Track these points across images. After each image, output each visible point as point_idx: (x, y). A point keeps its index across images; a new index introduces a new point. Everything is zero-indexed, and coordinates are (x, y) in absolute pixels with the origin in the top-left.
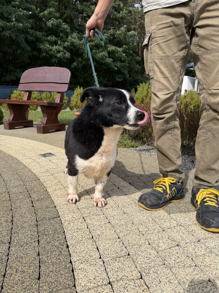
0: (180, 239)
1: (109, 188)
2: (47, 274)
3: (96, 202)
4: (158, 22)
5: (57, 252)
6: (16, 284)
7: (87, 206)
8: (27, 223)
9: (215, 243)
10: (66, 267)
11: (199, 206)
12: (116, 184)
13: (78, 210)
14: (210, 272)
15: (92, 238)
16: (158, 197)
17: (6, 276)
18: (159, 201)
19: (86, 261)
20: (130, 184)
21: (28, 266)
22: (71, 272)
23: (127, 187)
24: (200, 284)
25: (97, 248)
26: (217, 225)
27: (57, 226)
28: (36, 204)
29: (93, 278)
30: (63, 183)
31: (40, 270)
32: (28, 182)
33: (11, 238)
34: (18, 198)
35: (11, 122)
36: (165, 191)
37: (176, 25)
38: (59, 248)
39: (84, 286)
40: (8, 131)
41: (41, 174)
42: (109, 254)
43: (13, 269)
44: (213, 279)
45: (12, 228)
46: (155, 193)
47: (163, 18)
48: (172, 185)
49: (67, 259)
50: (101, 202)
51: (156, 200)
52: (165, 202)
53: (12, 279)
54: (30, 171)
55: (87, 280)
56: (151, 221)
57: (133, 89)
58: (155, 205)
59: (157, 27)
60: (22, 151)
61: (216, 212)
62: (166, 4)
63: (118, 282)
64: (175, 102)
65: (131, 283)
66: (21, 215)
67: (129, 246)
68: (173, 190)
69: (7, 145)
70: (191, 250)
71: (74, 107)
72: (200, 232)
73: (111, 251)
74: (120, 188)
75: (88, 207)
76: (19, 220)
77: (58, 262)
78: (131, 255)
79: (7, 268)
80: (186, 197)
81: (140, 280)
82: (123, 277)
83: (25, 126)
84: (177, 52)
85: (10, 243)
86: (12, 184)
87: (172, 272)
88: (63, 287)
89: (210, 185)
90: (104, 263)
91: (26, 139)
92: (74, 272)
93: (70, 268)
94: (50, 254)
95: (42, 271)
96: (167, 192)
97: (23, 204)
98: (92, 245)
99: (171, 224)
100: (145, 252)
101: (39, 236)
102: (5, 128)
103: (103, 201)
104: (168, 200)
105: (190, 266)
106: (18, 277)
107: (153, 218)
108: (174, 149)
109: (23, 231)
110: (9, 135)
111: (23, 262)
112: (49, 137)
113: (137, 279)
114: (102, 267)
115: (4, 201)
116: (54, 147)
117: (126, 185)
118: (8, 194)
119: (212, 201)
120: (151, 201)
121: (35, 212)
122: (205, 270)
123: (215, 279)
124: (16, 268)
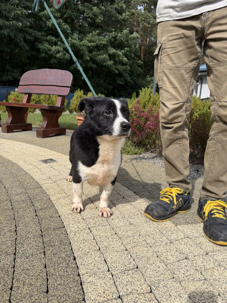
0: (188, 252)
1: (114, 198)
2: (55, 287)
3: (101, 212)
4: (169, 33)
5: (64, 265)
6: (24, 298)
7: (92, 216)
8: (32, 233)
9: (224, 256)
10: (75, 280)
11: (206, 218)
12: (121, 193)
13: (84, 220)
14: (219, 286)
15: (99, 250)
16: (164, 208)
17: (13, 290)
18: (166, 212)
19: (94, 273)
20: (135, 193)
21: (35, 278)
22: (80, 285)
23: (132, 196)
24: (210, 298)
25: (105, 260)
26: (225, 238)
27: (63, 237)
28: (40, 213)
29: (102, 291)
30: (66, 191)
31: (48, 283)
32: (31, 189)
33: (16, 249)
34: (20, 207)
35: (9, 125)
36: (172, 202)
37: (187, 37)
38: (66, 260)
39: (94, 300)
40: (6, 134)
41: (42, 181)
42: (118, 266)
43: (20, 282)
44: (223, 293)
45: (16, 239)
46: (162, 204)
47: (174, 30)
48: (178, 196)
49: (75, 272)
50: (107, 212)
51: (163, 211)
52: (172, 213)
53: (20, 292)
54: (32, 178)
55: (97, 294)
56: (158, 232)
57: (135, 93)
58: (162, 216)
59: (168, 39)
60: (21, 157)
61: (223, 224)
62: (177, 17)
63: (128, 296)
64: (185, 112)
65: (141, 297)
66: (25, 224)
67: (137, 258)
68: (180, 200)
69: (6, 149)
70: (199, 263)
71: (73, 110)
72: (208, 244)
73: (119, 264)
74: (126, 197)
75: (94, 217)
76: (23, 230)
77: (66, 275)
78: (139, 268)
79: (14, 281)
80: (192, 208)
81: (150, 294)
82: (133, 291)
83: (23, 129)
84: (187, 63)
85: (15, 254)
86: (13, 192)
87: (181, 285)
88: (72, 301)
89: (218, 197)
90: (112, 277)
91: (26, 143)
92: (83, 286)
93: (78, 281)
94: (58, 266)
95: (50, 284)
96: (174, 203)
97: (26, 213)
98: (99, 257)
99: (178, 236)
100: (154, 265)
101: (44, 247)
102: (3, 131)
103: (109, 211)
104: (174, 211)
105: (200, 280)
106: (25, 290)
107: (160, 229)
108: (181, 159)
109: (28, 242)
110: (7, 139)
111: (30, 274)
112: (49, 141)
113: (147, 293)
114: (112, 280)
115: (6, 209)
116: (55, 152)
117: (131, 195)
118: (10, 202)
119: (220, 213)
120: (158, 212)
121: (39, 222)
122: (214, 284)
123: (225, 293)
124: (23, 281)
